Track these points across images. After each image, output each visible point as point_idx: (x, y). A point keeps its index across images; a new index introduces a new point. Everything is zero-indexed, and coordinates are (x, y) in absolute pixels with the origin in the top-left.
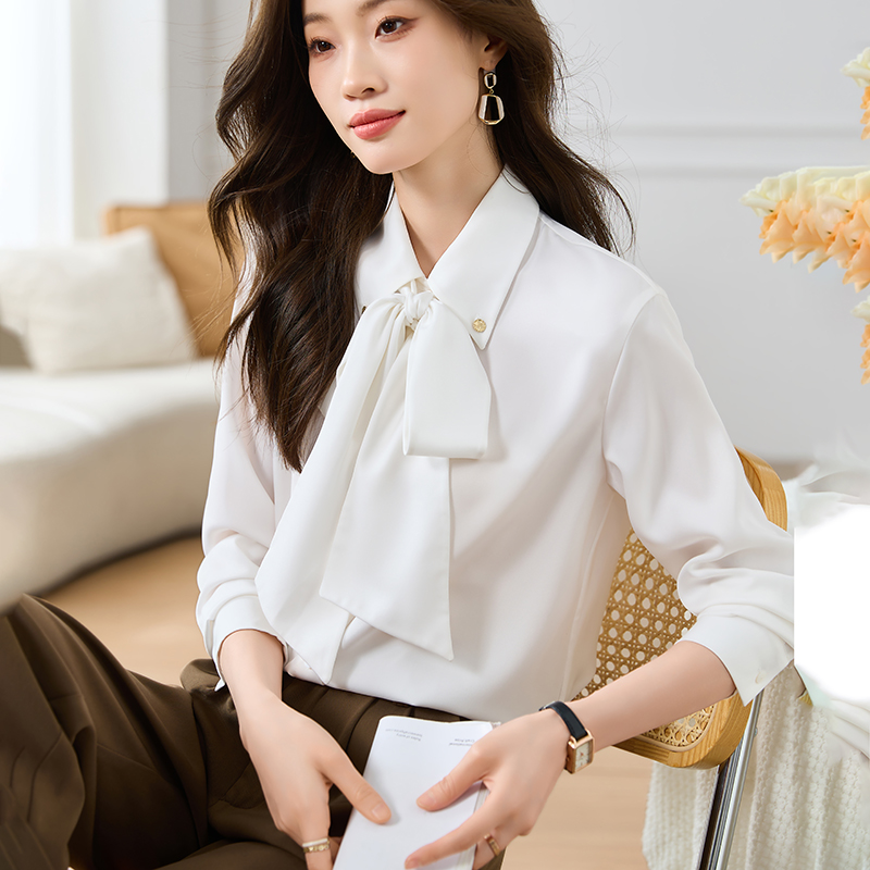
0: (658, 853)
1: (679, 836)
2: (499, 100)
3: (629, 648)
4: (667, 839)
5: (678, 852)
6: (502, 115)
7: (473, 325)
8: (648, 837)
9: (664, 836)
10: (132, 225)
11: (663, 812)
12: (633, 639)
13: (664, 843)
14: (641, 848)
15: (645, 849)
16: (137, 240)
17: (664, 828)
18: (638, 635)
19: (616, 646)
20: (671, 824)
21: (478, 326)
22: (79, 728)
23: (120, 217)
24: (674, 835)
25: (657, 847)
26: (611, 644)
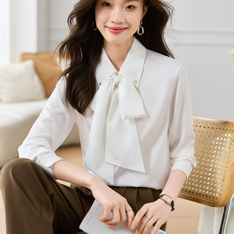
0: (202, 233)
1: (208, 228)
2: (143, 28)
3: (198, 175)
4: (205, 228)
5: (208, 232)
6: (143, 32)
7: (134, 82)
8: (200, 228)
9: (204, 228)
10: (28, 59)
11: (204, 221)
12: (199, 172)
13: (204, 230)
14: (198, 231)
15: (199, 231)
16: (29, 63)
17: (204, 225)
18: (201, 171)
19: (195, 174)
20: (206, 224)
21: (136, 82)
22: (51, 193)
23: (25, 57)
24: (207, 227)
25: (202, 231)
26: (194, 173)
